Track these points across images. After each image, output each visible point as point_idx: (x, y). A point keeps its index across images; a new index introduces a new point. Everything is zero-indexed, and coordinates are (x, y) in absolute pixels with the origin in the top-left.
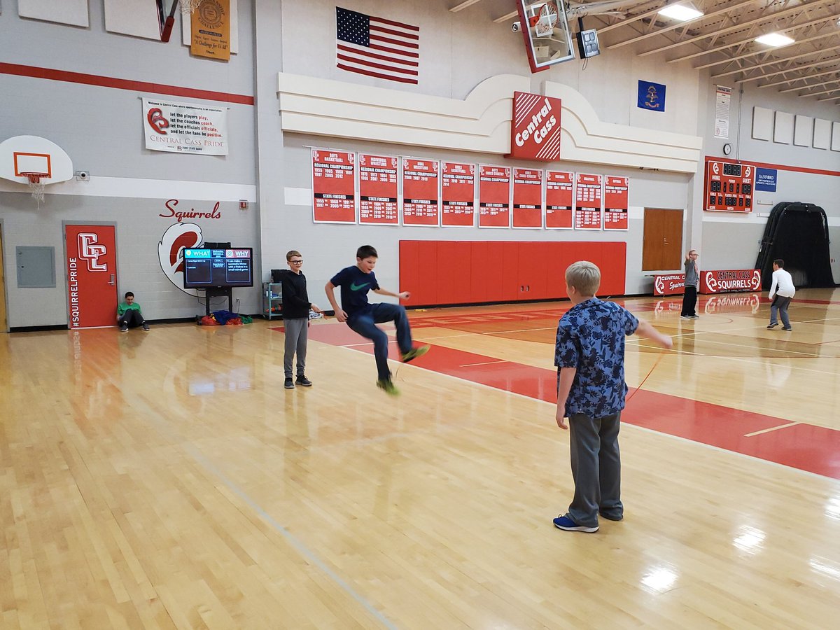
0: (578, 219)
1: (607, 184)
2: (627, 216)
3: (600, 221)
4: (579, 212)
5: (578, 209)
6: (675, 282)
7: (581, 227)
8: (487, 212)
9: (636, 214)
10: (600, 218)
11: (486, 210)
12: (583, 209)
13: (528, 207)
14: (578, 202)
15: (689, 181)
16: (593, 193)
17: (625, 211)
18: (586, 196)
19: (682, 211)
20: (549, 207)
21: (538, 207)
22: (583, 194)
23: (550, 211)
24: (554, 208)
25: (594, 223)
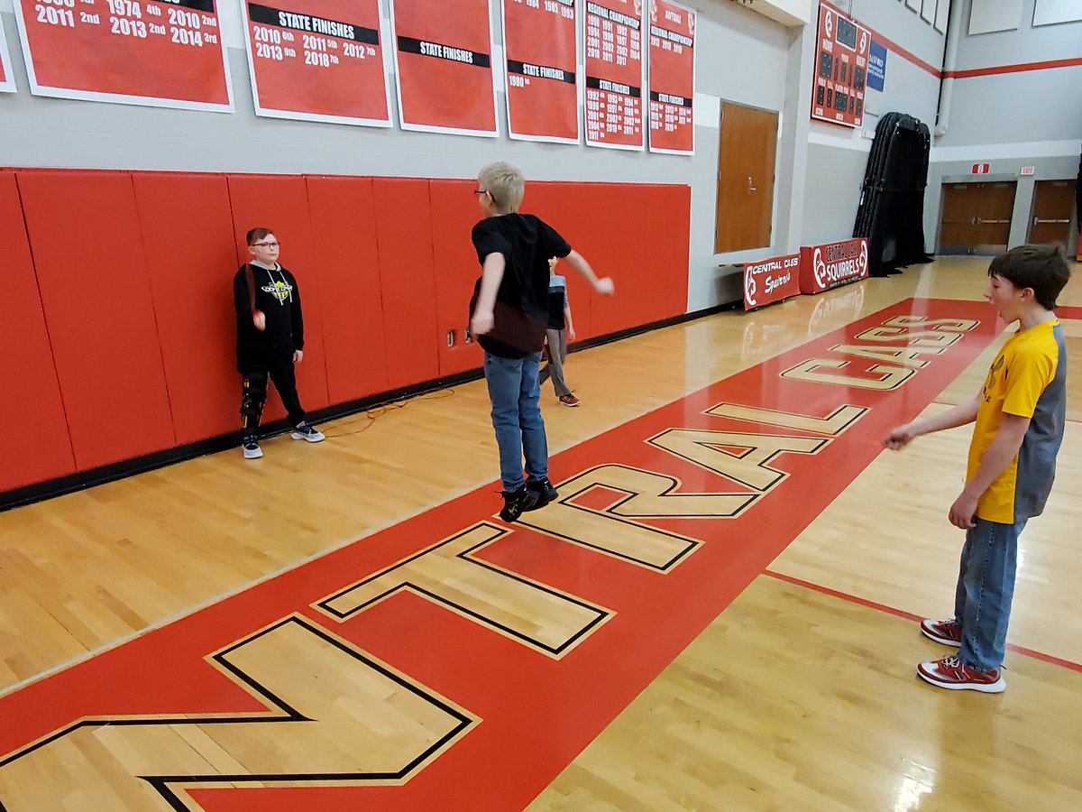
0: (593, 115)
1: (655, 19)
2: (691, 116)
3: (640, 126)
4: (593, 94)
5: (592, 83)
6: (775, 274)
7: (600, 140)
8: (291, 53)
9: (706, 115)
10: (639, 116)
11: (284, 44)
12: (604, 85)
13: (451, 53)
14: (591, 63)
15: (790, 46)
16: (624, 43)
17: (688, 103)
18: (608, 47)
19: (777, 115)
20: (515, 67)
21: (482, 60)
22: (601, 39)
23: (518, 81)
24: (530, 69)
25: (628, 131)
